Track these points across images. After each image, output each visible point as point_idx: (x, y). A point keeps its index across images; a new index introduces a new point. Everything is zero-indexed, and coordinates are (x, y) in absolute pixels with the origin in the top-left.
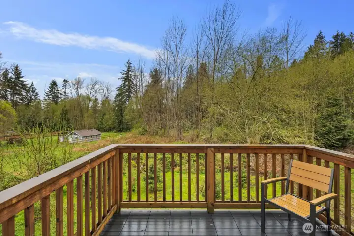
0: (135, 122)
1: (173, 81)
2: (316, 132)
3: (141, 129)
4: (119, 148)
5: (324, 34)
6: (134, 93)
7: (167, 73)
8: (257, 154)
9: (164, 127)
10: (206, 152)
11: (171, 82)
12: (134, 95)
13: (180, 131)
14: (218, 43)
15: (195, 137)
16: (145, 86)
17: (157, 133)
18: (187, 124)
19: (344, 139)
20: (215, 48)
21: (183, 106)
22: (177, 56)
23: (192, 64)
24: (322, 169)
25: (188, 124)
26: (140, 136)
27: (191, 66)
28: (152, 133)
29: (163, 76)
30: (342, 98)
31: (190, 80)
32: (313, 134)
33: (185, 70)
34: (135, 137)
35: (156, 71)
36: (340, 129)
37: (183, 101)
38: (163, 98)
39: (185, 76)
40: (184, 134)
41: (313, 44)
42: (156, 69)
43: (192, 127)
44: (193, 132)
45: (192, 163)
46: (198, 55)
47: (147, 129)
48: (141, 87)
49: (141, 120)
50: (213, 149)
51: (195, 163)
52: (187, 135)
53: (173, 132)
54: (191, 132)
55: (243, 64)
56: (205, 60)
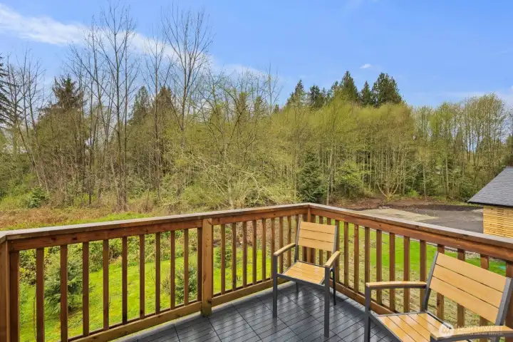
0: (11, 182)
1: (110, 108)
2: (298, 189)
3: (29, 196)
4: (9, 241)
5: (303, 84)
6: (8, 121)
7: (96, 92)
8: (264, 220)
9: (88, 190)
10: (199, 226)
11: (105, 110)
12: (9, 124)
13: (123, 195)
14: (190, 64)
15: (151, 205)
16: (40, 110)
17: (71, 202)
18: (136, 183)
19: (319, 194)
20: (185, 70)
21: (129, 154)
22: (118, 68)
23: (146, 86)
24: (325, 227)
25: (139, 183)
26: (25, 210)
27: (143, 88)
28: (59, 202)
29: (86, 97)
30: (318, 152)
31: (141, 111)
32: (295, 191)
33: (134, 93)
34: (14, 213)
35: (69, 84)
36: (316, 184)
37: (129, 144)
38: (87, 137)
39: (133, 104)
40: (131, 201)
41: (294, 92)
42: (69, 80)
43: (146, 188)
44: (148, 196)
45: (147, 246)
46: (158, 73)
47: (47, 194)
48: (28, 111)
49: (30, 177)
50: (210, 220)
51: (154, 246)
52: (137, 201)
53: (108, 199)
54: (144, 197)
55: (224, 100)
56: (170, 84)
